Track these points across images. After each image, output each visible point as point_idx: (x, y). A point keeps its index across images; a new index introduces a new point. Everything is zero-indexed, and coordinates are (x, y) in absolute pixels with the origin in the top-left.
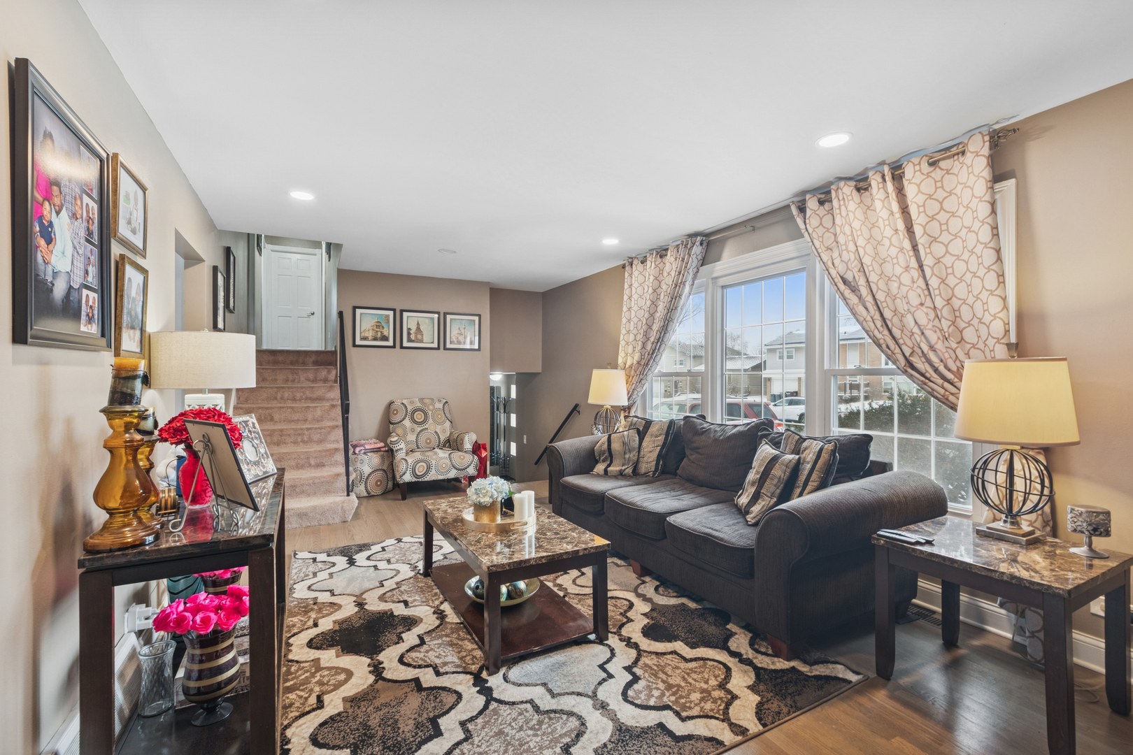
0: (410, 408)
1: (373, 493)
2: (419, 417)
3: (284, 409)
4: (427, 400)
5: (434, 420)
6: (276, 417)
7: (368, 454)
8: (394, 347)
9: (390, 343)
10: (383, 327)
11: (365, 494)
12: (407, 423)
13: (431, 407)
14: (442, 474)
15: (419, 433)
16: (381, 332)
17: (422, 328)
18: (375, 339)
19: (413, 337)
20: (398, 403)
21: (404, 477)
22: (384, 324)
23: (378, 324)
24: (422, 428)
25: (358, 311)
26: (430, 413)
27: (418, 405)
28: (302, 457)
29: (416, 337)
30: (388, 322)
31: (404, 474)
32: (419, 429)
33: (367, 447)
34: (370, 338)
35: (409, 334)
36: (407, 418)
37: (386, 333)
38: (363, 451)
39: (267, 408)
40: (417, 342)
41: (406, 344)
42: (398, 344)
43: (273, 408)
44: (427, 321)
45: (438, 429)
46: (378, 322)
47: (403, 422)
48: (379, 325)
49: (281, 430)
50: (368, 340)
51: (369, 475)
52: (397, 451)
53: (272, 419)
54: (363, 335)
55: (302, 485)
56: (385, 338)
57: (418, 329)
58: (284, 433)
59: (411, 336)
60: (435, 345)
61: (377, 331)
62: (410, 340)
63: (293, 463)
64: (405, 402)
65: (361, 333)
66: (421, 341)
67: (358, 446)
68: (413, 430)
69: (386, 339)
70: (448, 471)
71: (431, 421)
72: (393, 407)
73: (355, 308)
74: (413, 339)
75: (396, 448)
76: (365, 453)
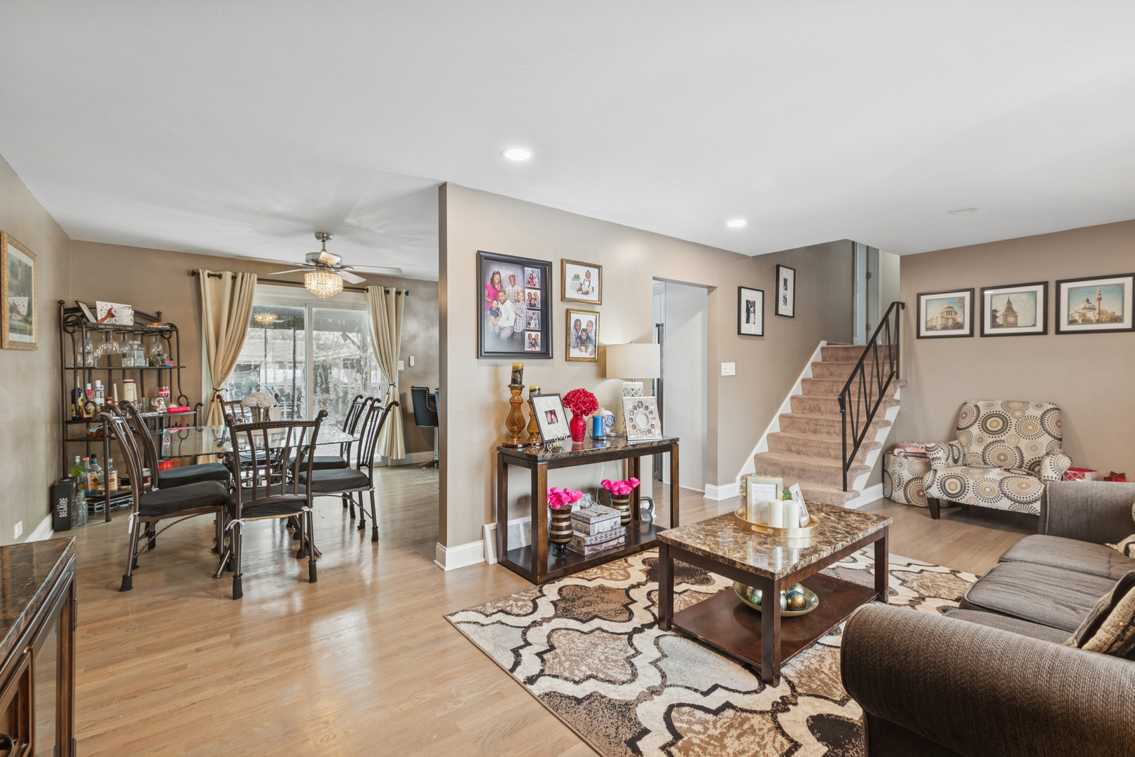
0: (983, 412)
1: (913, 503)
2: (995, 424)
3: (829, 402)
4: (1016, 404)
5: (1018, 431)
6: (823, 409)
7: (909, 458)
8: (971, 334)
9: (966, 331)
10: (956, 313)
11: (904, 501)
12: (975, 430)
13: (1018, 414)
14: (985, 500)
15: (988, 445)
16: (954, 319)
17: (1015, 307)
18: (945, 328)
19: (1000, 321)
20: (971, 405)
21: (929, 490)
22: (956, 309)
23: (948, 310)
24: (995, 440)
25: (923, 299)
26: (1014, 421)
27: (998, 408)
28: (822, 446)
29: (1005, 320)
30: (963, 306)
31: (929, 487)
32: (991, 440)
33: (908, 450)
34: (939, 327)
35: (994, 317)
36: (976, 424)
37: (959, 320)
38: (903, 454)
39: (815, 400)
40: (1007, 327)
41: (988, 330)
42: (976, 330)
43: (820, 400)
44: (1024, 297)
45: (1023, 444)
46: (949, 307)
47: (970, 429)
48: (950, 311)
49: (816, 420)
50: (936, 330)
51: (910, 481)
52: (933, 459)
53: (820, 410)
54: (929, 324)
55: (811, 471)
56: (959, 326)
57: (1009, 309)
58: (818, 423)
59: (998, 320)
60: (1039, 328)
61: (948, 319)
62: (994, 324)
63: (816, 450)
64: (980, 404)
65: (926, 322)
66: (1015, 325)
67: (898, 447)
68: (980, 440)
69: (961, 326)
70: (997, 499)
71: (1012, 431)
72: (964, 409)
73: (919, 295)
74: (1001, 323)
75: (933, 457)
76: (905, 456)
